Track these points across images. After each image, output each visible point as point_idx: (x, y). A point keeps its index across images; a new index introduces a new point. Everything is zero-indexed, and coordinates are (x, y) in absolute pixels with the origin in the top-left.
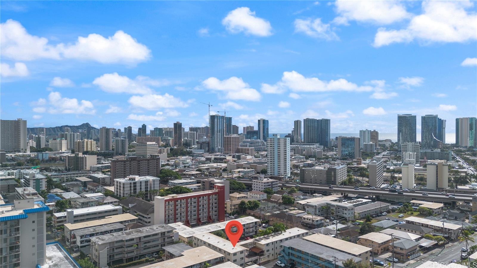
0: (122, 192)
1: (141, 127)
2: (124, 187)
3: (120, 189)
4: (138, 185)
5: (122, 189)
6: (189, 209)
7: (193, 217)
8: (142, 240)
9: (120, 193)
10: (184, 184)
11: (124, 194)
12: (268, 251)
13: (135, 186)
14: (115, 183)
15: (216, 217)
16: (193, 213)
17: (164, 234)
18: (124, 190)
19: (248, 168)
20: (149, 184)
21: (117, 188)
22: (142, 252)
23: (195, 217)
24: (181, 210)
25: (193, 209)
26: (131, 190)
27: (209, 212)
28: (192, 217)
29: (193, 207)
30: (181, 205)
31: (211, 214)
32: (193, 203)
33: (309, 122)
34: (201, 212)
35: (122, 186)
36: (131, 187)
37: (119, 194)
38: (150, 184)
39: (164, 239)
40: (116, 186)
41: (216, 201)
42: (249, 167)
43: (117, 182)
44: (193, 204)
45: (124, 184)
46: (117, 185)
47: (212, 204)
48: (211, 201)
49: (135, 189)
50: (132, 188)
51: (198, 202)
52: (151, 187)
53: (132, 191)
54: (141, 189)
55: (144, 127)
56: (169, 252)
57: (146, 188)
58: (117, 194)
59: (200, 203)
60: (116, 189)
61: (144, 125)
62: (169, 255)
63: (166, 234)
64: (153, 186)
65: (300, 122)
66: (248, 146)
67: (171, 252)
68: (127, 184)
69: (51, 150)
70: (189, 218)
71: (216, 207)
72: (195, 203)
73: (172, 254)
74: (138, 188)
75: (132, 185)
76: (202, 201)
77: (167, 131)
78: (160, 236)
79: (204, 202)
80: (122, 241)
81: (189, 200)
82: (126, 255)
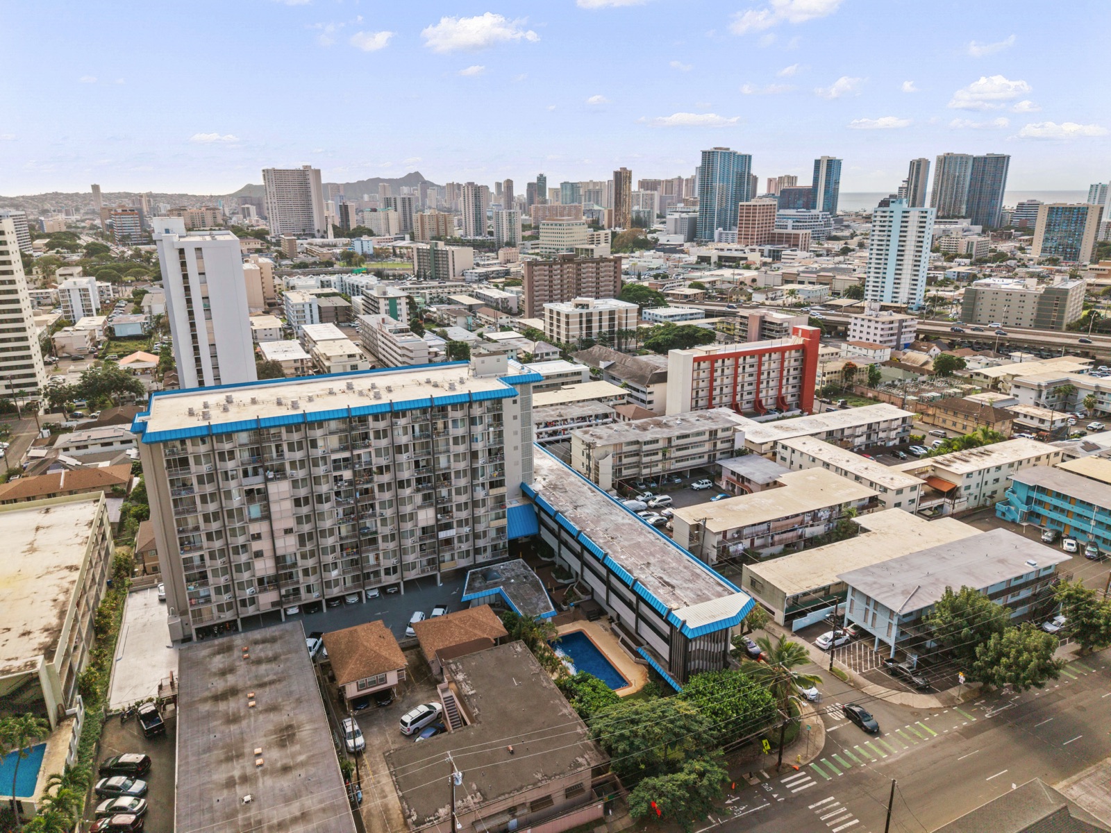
0: (563, 332)
1: (535, 181)
2: (567, 324)
3: (558, 327)
4: (595, 318)
5: (563, 325)
6: (740, 379)
7: (746, 397)
8: (673, 444)
9: (558, 333)
10: (677, 318)
11: (567, 336)
12: (968, 488)
13: (589, 321)
14: (547, 314)
15: (793, 398)
16: (747, 388)
17: (716, 434)
18: (568, 330)
19: (810, 283)
20: (616, 316)
21: (551, 324)
22: (672, 467)
23: (749, 397)
24: (722, 380)
25: (748, 379)
26: (581, 328)
27: (781, 387)
28: (744, 398)
29: (747, 375)
30: (723, 371)
31: (784, 391)
32: (747, 366)
33: (950, 162)
34: (763, 386)
35: (563, 319)
36: (581, 322)
37: (555, 335)
38: (620, 318)
39: (715, 445)
40: (548, 320)
41: (797, 363)
42: (814, 280)
43: (551, 311)
44: (748, 369)
45: (567, 316)
46: (551, 318)
47: (789, 371)
48: (786, 364)
49: (589, 328)
50: (584, 325)
51: (760, 364)
52: (620, 324)
53: (584, 332)
54: (600, 327)
55: (542, 179)
56: (733, 473)
57: (611, 326)
58: (552, 337)
59: (763, 368)
60: (548, 327)
61: (541, 175)
62: (735, 478)
63: (720, 434)
64: (624, 322)
65: (927, 163)
66: (790, 227)
67: (742, 474)
68: (574, 316)
69: (370, 233)
70: (738, 398)
71: (795, 378)
72: (752, 366)
73: (743, 477)
74: (595, 325)
75: (584, 319)
76: (766, 364)
77: (590, 191)
78: (706, 437)
79: (771, 364)
80: (637, 442)
81: (741, 360)
82: (645, 471)
